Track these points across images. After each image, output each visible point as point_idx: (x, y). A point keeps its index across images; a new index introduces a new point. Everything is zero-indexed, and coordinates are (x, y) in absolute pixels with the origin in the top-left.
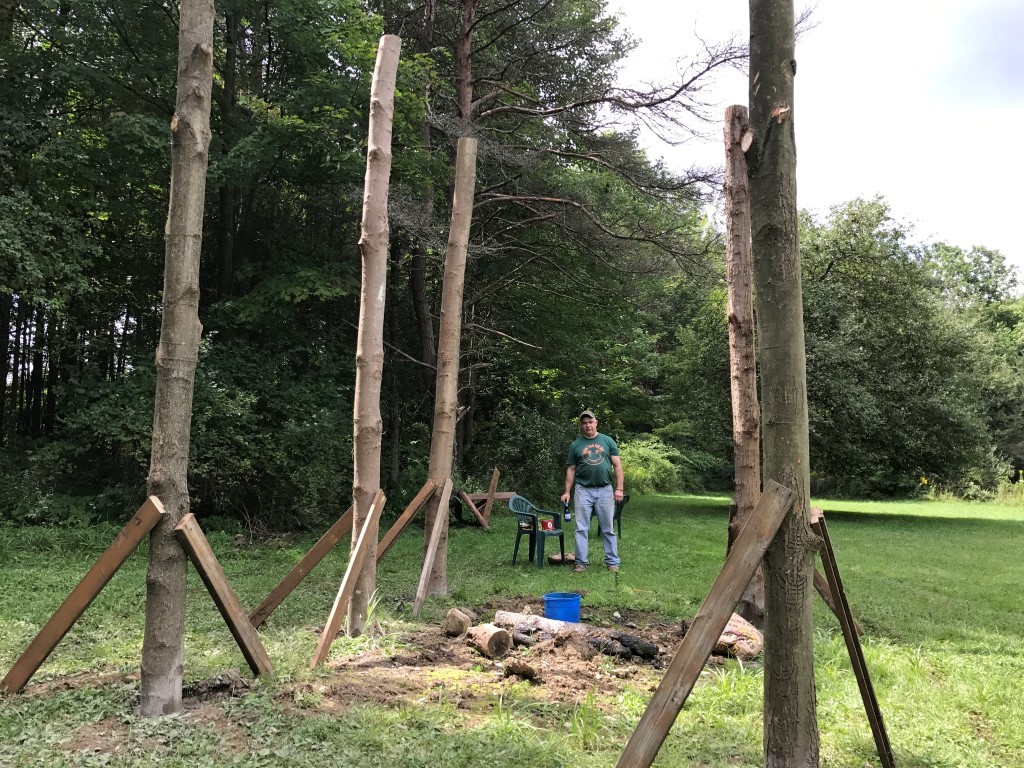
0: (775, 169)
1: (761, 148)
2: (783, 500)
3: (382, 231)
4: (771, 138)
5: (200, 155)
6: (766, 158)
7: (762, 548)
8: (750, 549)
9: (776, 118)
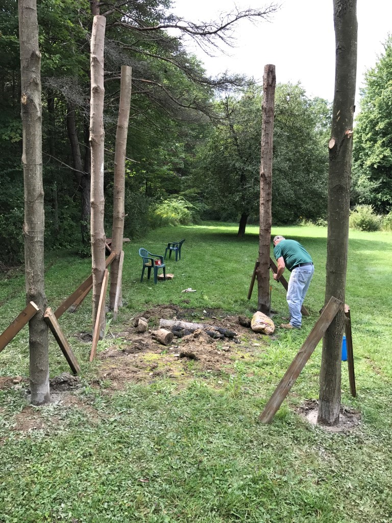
0: (344, 159)
1: (338, 148)
2: (338, 305)
3: (102, 133)
4: (344, 144)
5: (39, 118)
6: (340, 153)
7: (328, 325)
8: (323, 325)
9: (347, 135)
